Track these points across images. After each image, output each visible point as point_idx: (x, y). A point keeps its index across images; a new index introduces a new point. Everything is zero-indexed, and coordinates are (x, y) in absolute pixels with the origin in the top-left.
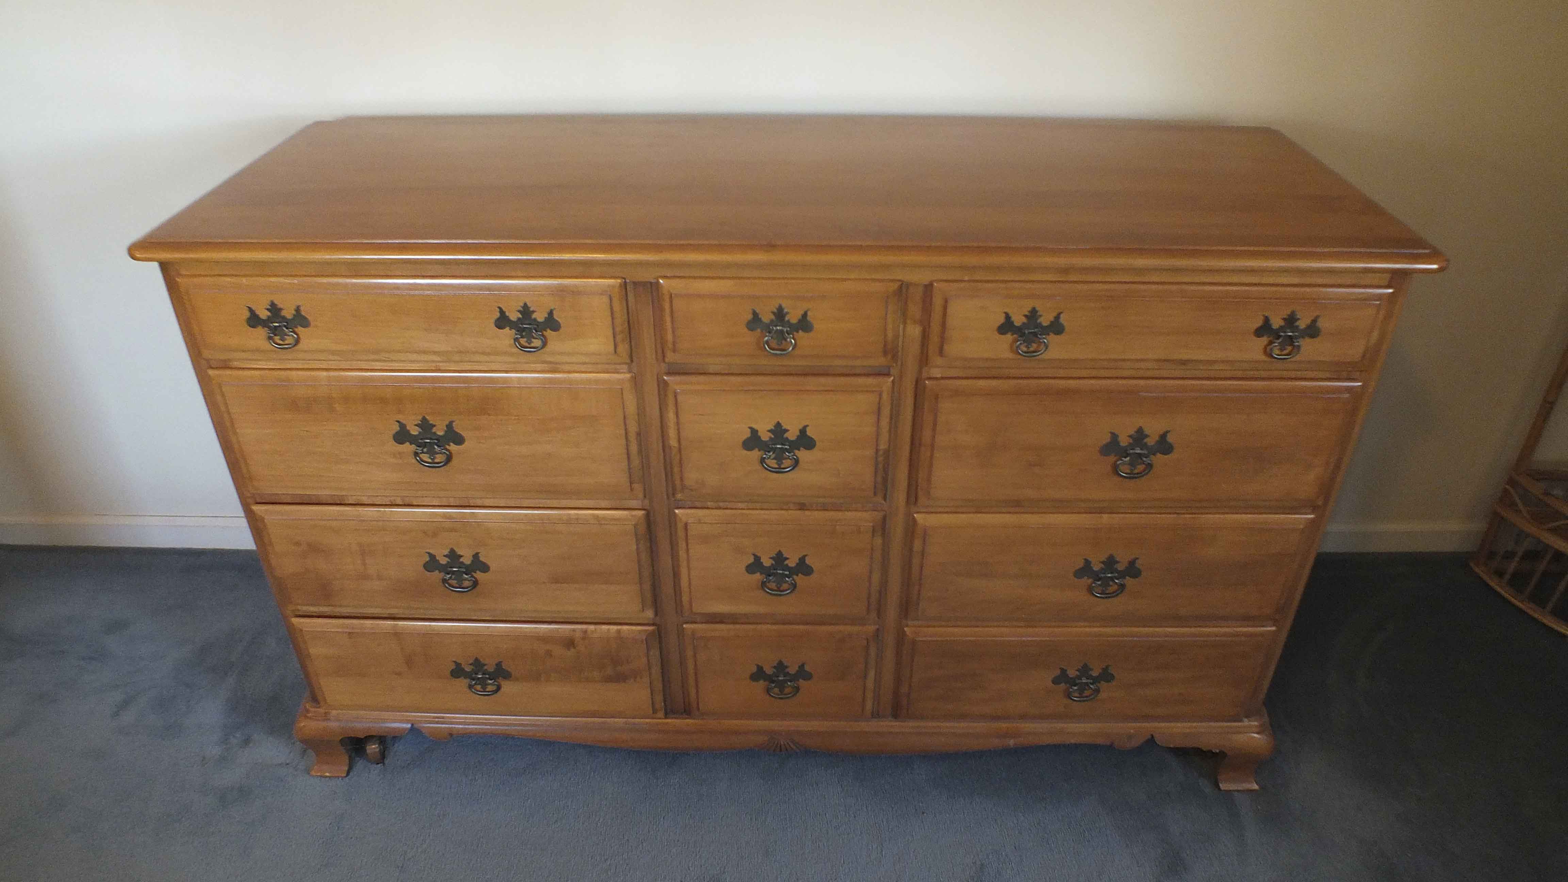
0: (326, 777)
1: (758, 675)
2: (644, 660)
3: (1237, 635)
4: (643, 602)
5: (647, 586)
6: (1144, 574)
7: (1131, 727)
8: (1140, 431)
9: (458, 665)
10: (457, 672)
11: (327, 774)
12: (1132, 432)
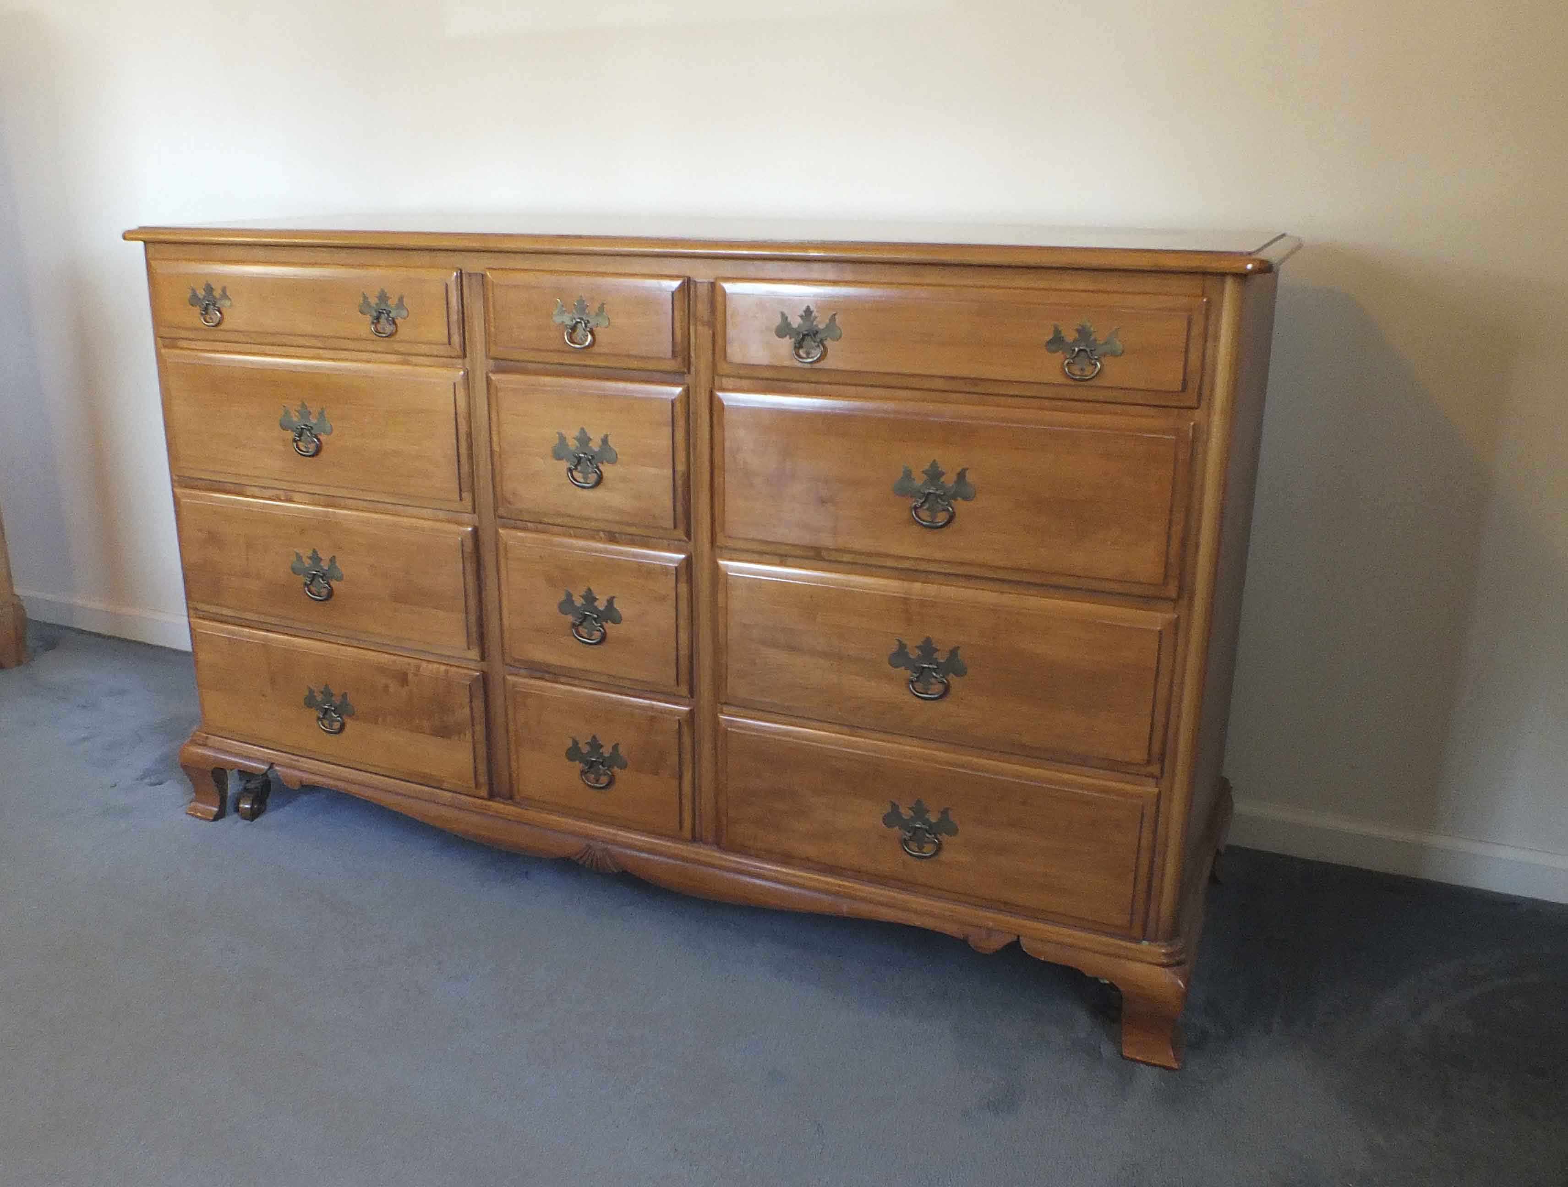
0: (197, 817)
1: (573, 753)
2: (467, 711)
3: (1106, 791)
4: (468, 635)
5: (473, 618)
6: (970, 671)
7: (990, 918)
8: (934, 465)
9: (311, 691)
10: (310, 702)
11: (199, 814)
12: (927, 466)
